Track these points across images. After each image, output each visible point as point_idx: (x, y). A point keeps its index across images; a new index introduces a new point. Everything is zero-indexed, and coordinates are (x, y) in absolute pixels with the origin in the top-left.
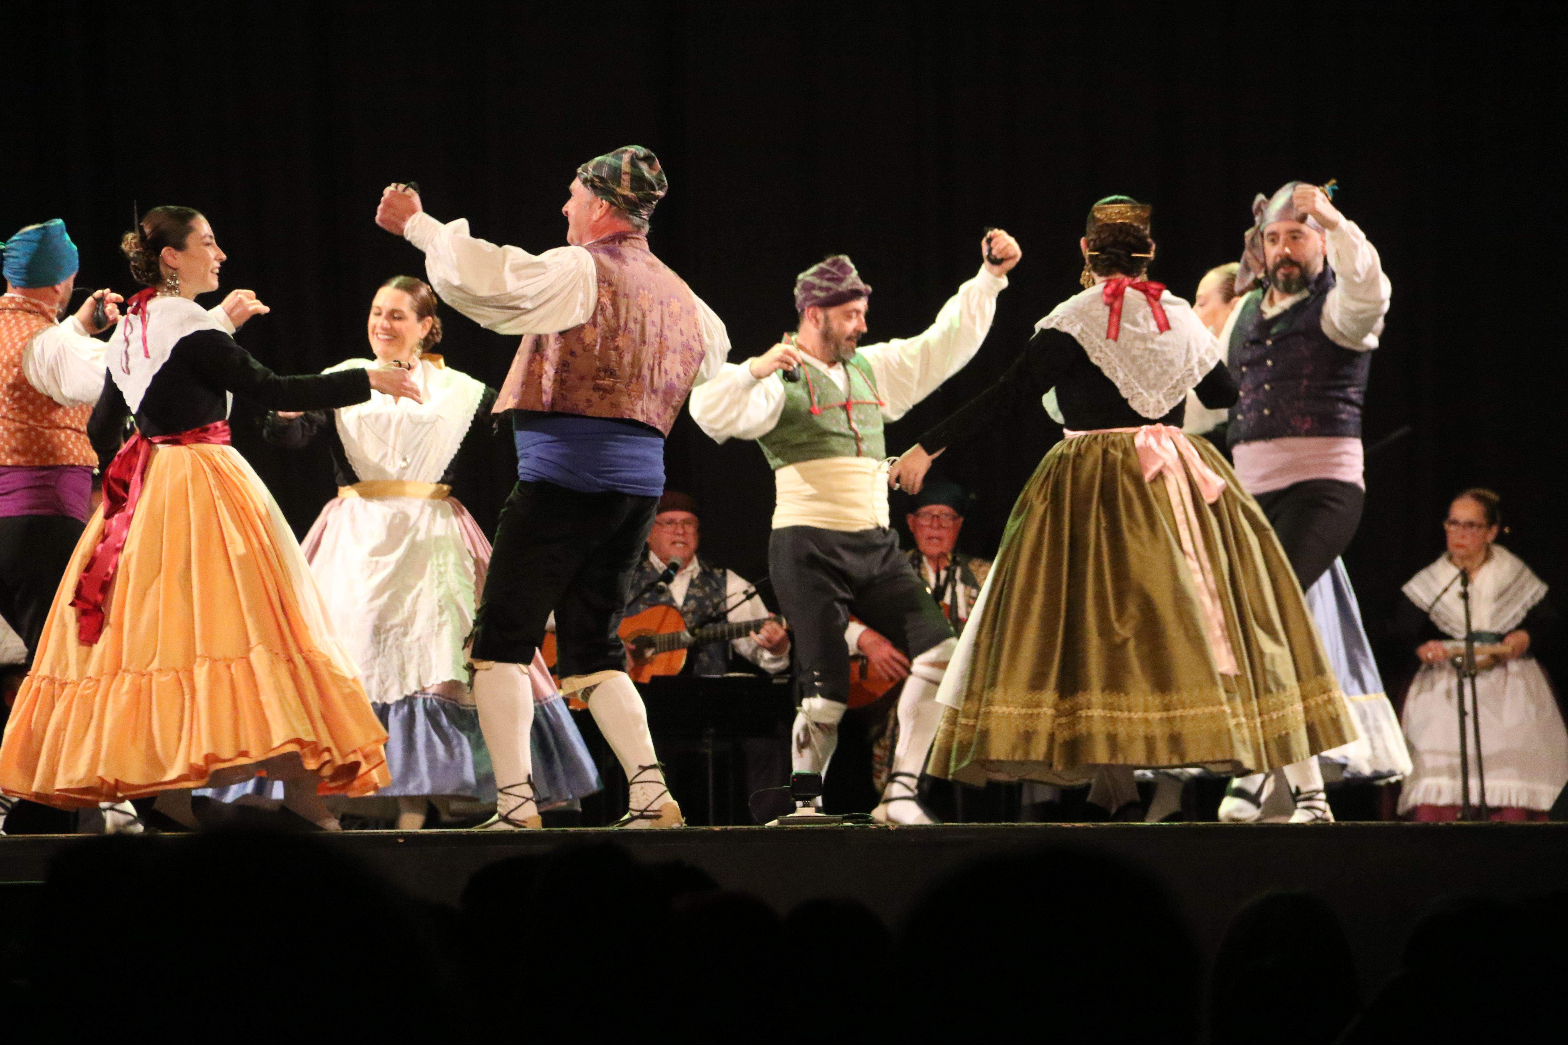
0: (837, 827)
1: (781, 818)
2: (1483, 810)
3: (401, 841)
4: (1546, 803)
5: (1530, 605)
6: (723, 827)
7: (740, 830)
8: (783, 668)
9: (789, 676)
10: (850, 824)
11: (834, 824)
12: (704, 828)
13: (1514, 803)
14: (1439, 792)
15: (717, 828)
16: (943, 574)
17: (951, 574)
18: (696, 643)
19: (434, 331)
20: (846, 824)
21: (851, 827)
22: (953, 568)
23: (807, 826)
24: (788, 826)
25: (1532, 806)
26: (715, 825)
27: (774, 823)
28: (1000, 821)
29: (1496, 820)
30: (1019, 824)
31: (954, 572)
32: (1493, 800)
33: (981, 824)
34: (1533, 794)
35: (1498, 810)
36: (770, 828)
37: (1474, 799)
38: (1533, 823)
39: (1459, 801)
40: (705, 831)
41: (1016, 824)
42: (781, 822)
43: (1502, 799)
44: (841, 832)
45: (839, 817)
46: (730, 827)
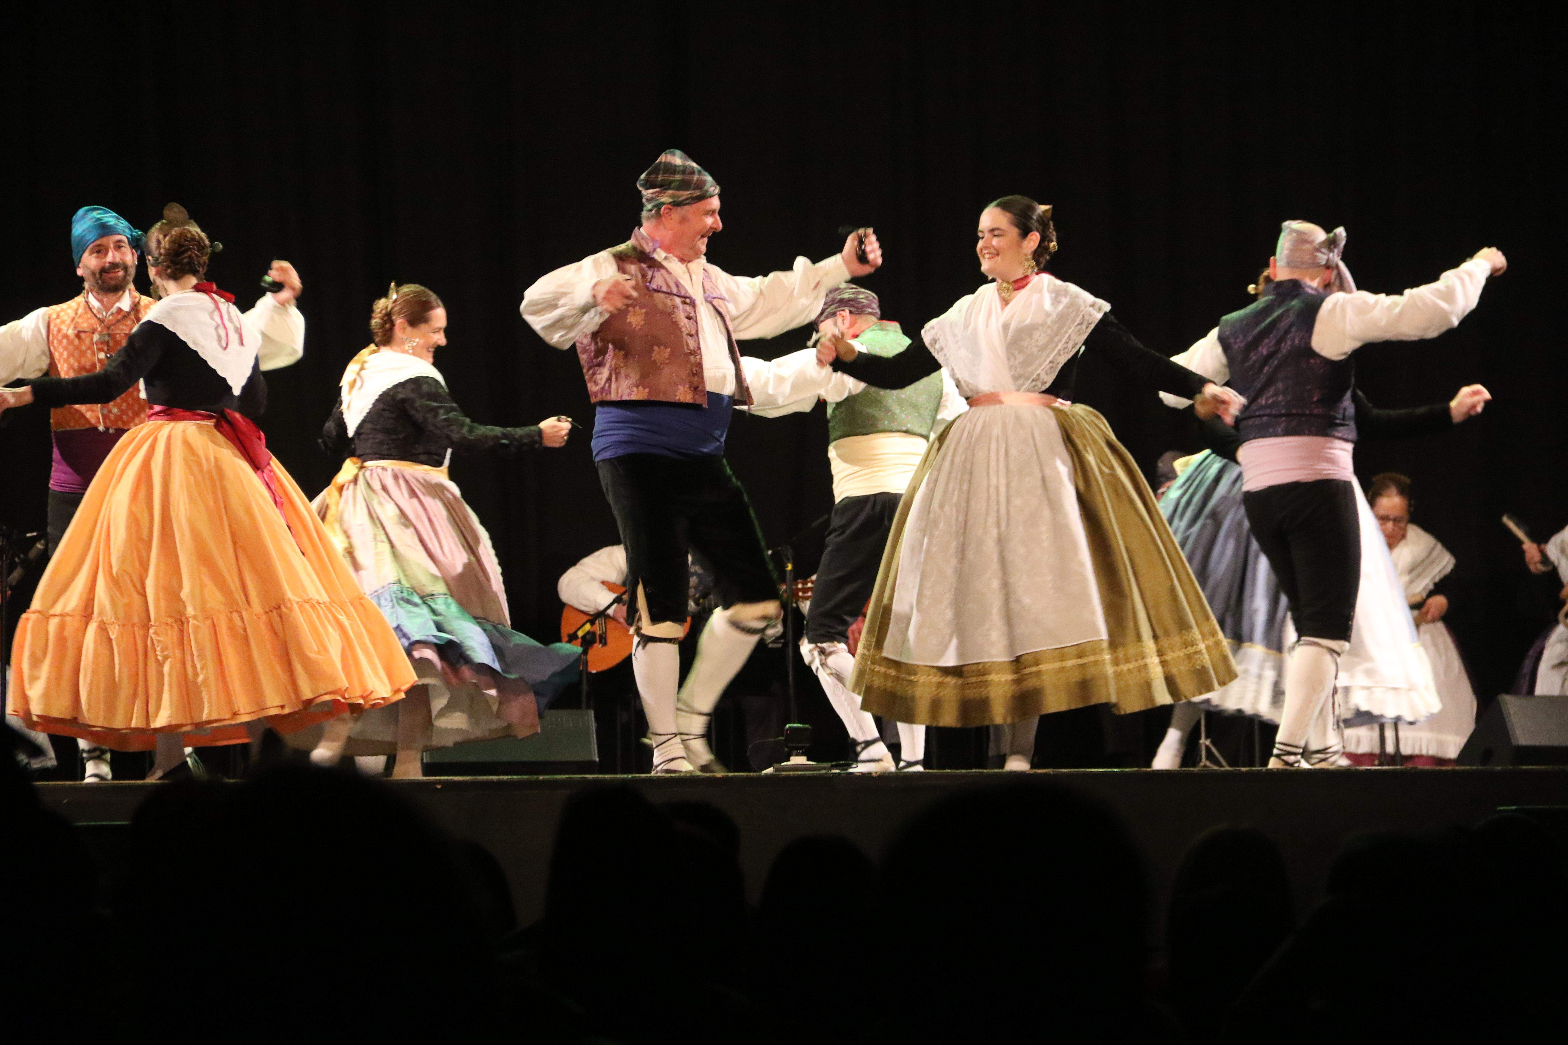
0: (826, 773)
1: (777, 766)
2: (1397, 757)
3: (439, 787)
4: (1452, 752)
5: (1437, 579)
7: (741, 778)
8: (779, 634)
9: (782, 641)
10: (837, 771)
11: (824, 771)
13: (1424, 752)
14: (1358, 742)
18: (699, 612)
20: (834, 771)
21: (839, 773)
23: (800, 773)
24: (783, 773)
25: (1441, 754)
27: (770, 770)
28: (971, 768)
29: (1409, 766)
30: (988, 770)
32: (1406, 750)
33: (954, 771)
34: (1441, 744)
35: (1410, 758)
36: (766, 775)
37: (1390, 748)
38: (1443, 768)
39: (1377, 751)
41: (985, 771)
42: (776, 770)
43: (1414, 748)
44: (830, 778)
45: (828, 765)
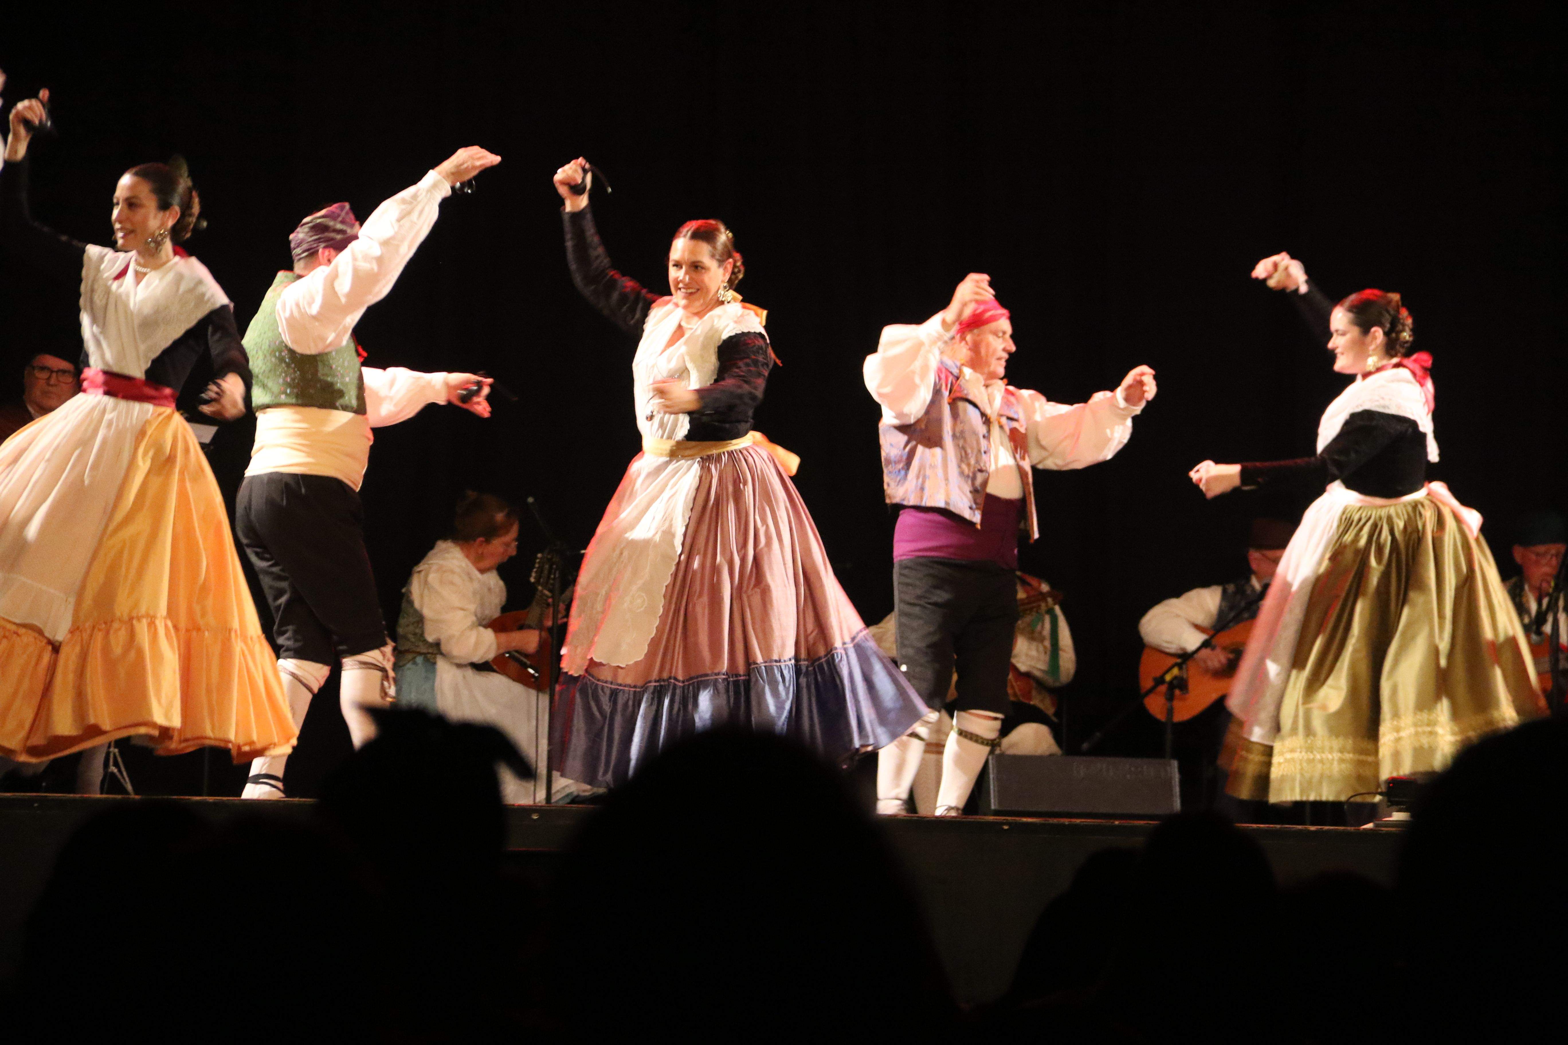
1: (1375, 821)
3: (1006, 827)
6: (1319, 827)
7: (1336, 831)
12: (1300, 827)
15: (1313, 828)
16: (1545, 601)
17: (1553, 601)
19: (736, 270)
22: (1555, 594)
24: (1383, 829)
26: (1313, 824)
27: (1370, 826)
31: (1557, 600)
36: (1366, 829)
40: (1300, 830)
42: (1376, 826)
46: (1326, 828)
